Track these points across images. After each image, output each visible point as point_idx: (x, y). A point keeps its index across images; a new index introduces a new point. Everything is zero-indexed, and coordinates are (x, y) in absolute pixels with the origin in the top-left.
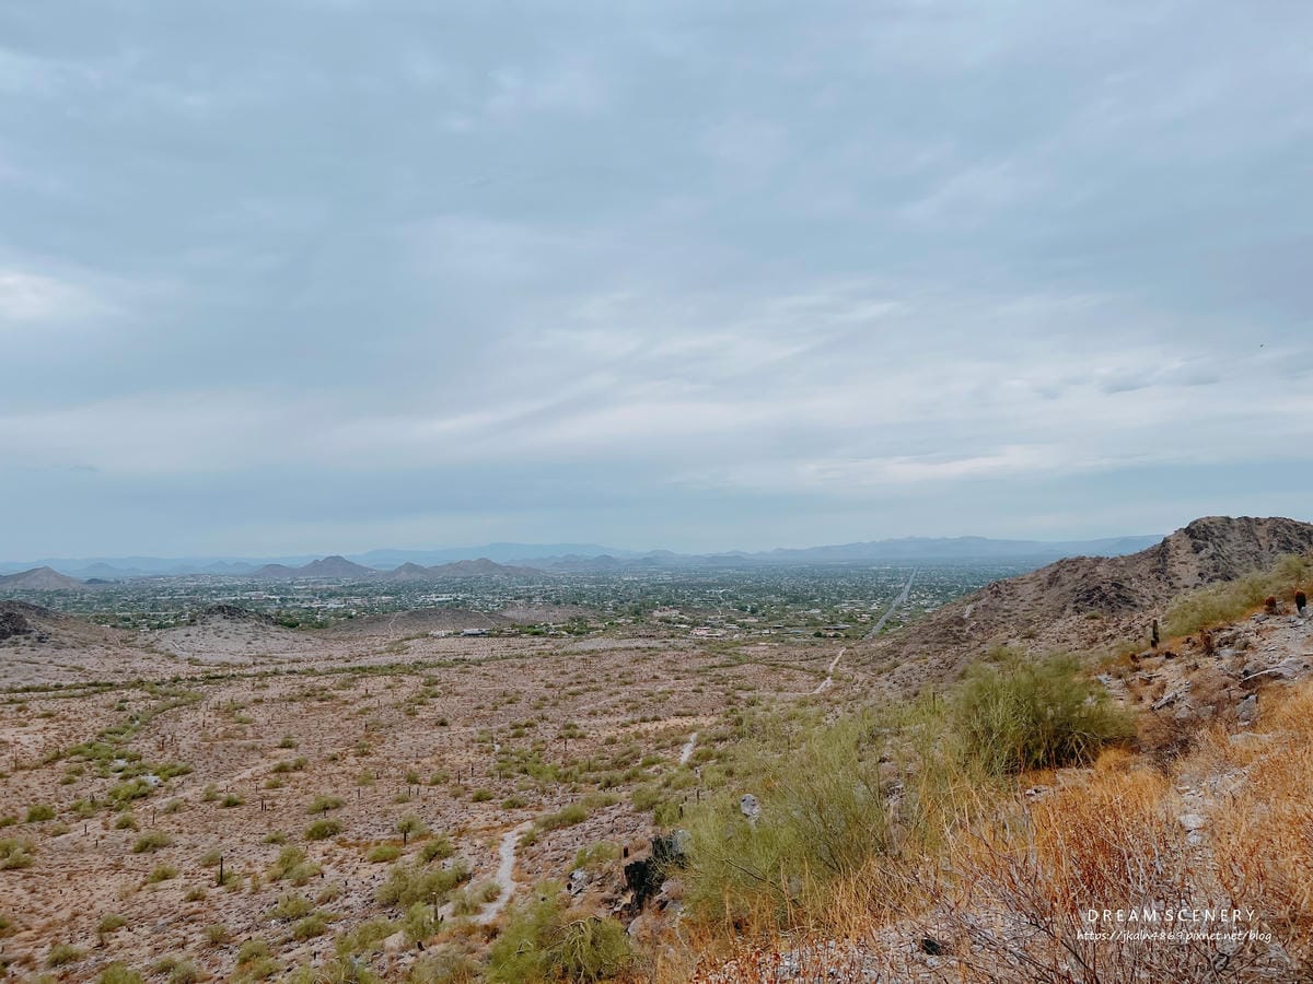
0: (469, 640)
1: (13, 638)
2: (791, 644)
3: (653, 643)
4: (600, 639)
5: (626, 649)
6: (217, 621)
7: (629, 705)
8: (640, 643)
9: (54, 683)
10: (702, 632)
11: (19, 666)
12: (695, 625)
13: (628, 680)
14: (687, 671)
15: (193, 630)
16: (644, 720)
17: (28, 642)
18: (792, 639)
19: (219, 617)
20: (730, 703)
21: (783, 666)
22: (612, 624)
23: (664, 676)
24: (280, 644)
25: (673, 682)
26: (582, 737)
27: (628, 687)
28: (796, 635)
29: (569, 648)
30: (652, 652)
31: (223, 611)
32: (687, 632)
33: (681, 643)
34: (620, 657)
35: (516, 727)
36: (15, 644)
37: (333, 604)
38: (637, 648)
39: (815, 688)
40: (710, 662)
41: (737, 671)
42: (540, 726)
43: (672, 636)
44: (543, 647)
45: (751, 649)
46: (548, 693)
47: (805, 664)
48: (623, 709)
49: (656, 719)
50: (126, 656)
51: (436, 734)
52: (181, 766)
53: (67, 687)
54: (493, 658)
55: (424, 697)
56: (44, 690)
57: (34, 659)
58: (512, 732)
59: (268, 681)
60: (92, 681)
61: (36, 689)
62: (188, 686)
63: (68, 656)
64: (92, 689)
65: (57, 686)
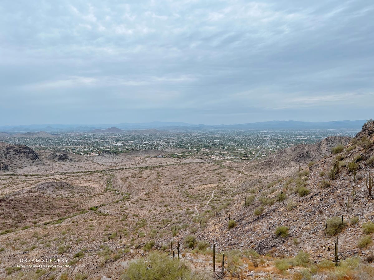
0: (159, 158)
2: (234, 162)
3: (202, 161)
4: (189, 159)
5: (196, 162)
6: (105, 155)
7: (200, 180)
8: (199, 161)
9: (81, 171)
10: (213, 157)
11: (70, 166)
12: (212, 155)
13: (198, 173)
14: (210, 171)
15: (100, 157)
16: (203, 185)
17: (69, 160)
18: (235, 160)
19: (105, 154)
20: (220, 180)
21: (232, 169)
22: (192, 154)
23: (206, 172)
24: (120, 160)
25: (208, 174)
26: (193, 189)
27: (199, 175)
28: (236, 159)
29: (183, 162)
30: (202, 164)
31: (106, 152)
32: (210, 157)
33: (209, 161)
34: (196, 166)
35: (180, 186)
36: (66, 161)
37: (120, 144)
38: (199, 162)
39: (237, 176)
40: (216, 167)
41: (221, 170)
42: (185, 185)
43: (207, 159)
44: (177, 162)
45: (225, 163)
46: (183, 177)
47: (236, 169)
48: (199, 182)
49: (206, 184)
50: (89, 164)
51: (167, 187)
52: (129, 193)
53: (84, 172)
54: (167, 165)
55: (159, 177)
56: (81, 173)
57: (72, 165)
58: (180, 187)
59: (124, 171)
60: (88, 171)
61: (79, 173)
62: (108, 172)
63: (78, 164)
64: (90, 173)
65: (82, 172)
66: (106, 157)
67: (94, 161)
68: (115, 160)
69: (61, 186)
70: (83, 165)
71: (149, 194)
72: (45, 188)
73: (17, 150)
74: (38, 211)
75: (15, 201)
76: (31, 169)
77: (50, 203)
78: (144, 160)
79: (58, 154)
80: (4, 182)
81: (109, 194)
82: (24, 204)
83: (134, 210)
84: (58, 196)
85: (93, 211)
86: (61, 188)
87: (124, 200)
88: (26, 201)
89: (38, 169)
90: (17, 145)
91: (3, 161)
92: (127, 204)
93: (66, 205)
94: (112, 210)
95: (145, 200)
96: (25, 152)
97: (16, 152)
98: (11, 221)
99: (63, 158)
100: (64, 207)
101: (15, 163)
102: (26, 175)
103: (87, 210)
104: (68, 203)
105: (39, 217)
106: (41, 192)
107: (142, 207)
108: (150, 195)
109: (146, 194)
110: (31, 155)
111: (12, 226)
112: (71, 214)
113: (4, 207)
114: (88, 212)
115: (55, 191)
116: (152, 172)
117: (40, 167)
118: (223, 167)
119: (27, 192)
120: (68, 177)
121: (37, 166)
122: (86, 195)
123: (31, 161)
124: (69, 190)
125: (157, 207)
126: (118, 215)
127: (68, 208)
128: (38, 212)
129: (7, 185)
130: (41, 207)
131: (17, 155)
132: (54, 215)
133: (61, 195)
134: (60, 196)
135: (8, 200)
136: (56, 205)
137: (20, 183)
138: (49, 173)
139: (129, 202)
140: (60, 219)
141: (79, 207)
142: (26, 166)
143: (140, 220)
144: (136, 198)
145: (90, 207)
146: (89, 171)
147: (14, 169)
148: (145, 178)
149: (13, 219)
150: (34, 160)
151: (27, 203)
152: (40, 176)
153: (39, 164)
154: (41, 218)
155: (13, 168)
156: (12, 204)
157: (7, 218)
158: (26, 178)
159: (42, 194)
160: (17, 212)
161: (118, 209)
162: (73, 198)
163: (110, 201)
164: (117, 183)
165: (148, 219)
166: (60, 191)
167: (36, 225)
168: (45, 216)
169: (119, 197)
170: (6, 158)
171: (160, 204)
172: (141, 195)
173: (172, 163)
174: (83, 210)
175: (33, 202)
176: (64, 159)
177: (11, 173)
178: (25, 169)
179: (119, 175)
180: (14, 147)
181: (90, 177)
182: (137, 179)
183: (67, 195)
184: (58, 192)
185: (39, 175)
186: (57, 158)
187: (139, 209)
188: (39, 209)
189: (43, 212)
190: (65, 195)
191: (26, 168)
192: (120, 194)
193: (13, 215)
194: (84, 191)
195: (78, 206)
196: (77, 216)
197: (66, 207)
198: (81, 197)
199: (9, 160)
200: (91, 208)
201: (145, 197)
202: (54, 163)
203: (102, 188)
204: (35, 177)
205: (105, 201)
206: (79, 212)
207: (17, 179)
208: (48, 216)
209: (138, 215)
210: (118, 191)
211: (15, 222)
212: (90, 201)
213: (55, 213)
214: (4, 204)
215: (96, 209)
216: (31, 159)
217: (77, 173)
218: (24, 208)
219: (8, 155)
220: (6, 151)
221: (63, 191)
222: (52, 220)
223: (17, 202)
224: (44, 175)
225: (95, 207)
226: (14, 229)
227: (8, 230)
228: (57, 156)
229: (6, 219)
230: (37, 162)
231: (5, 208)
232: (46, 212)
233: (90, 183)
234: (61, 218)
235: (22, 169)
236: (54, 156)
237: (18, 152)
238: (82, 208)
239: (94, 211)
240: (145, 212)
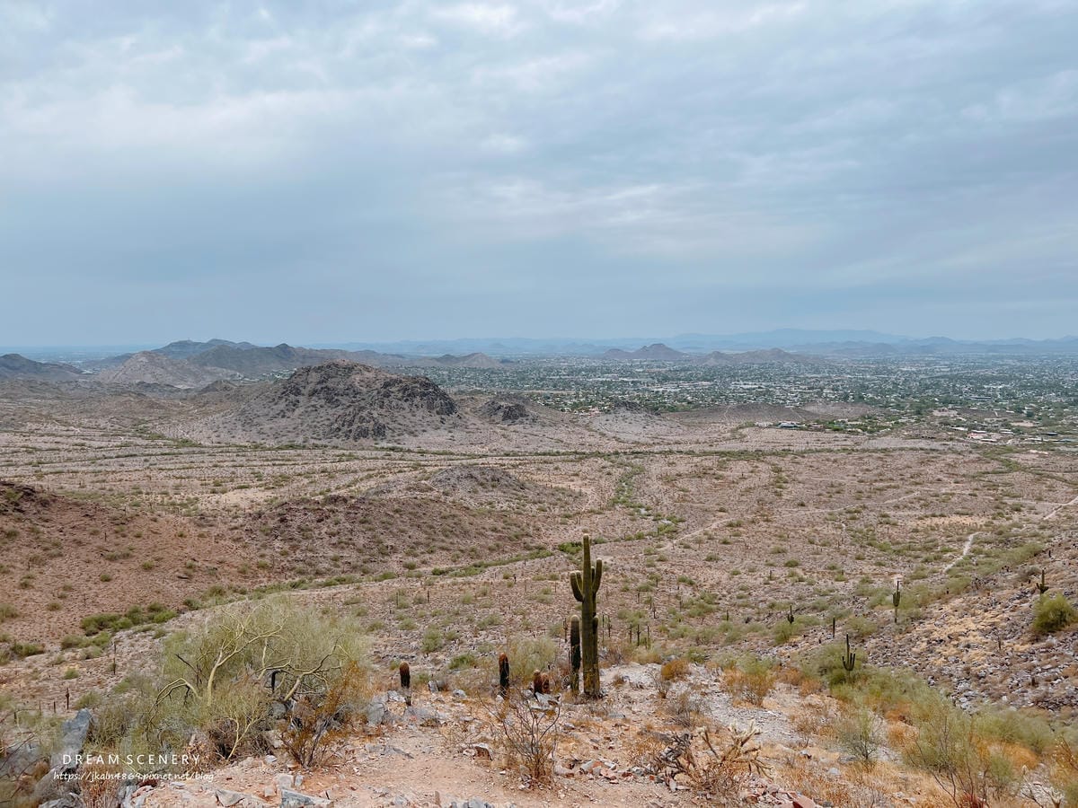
0: (784, 431)
1: (520, 419)
2: (1060, 453)
3: (935, 445)
4: (889, 438)
5: (911, 449)
6: (623, 412)
7: (922, 502)
8: (922, 444)
9: (555, 450)
10: (978, 437)
11: (531, 437)
12: (972, 428)
13: (918, 480)
14: (964, 476)
15: (610, 417)
16: (934, 516)
17: (528, 422)
18: (1062, 448)
19: (623, 408)
20: (998, 508)
21: (1048, 476)
22: (897, 423)
23: (946, 479)
24: (663, 429)
25: (954, 485)
26: (895, 524)
27: (919, 487)
28: (1066, 444)
29: (865, 445)
30: (935, 454)
31: (625, 405)
32: (964, 436)
33: (959, 447)
34: (909, 458)
35: (849, 512)
36: (522, 423)
37: (670, 388)
38: (922, 449)
39: (1071, 500)
40: (984, 467)
41: (1007, 478)
42: (864, 513)
43: (951, 439)
44: (844, 443)
45: (1022, 456)
46: (861, 487)
47: (1068, 476)
48: (917, 506)
49: (942, 516)
50: (579, 433)
51: (802, 511)
52: (678, 517)
53: (563, 454)
54: (811, 451)
55: (779, 482)
56: (554, 455)
57: (535, 433)
58: (848, 516)
59: (671, 458)
60: (573, 450)
61: (549, 454)
62: (628, 459)
63: (550, 432)
64: (578, 456)
65: (558, 452)
66: (625, 419)
67: (592, 426)
68: (650, 428)
69: (493, 480)
70: (563, 436)
71: (739, 525)
72: (453, 481)
73: (406, 389)
74: (423, 537)
75: (370, 504)
76: (436, 438)
77: (456, 520)
78: (736, 434)
79: (502, 403)
80: (371, 464)
81: (618, 514)
82: (392, 514)
83: (685, 564)
84: (482, 504)
85: (566, 555)
86: (493, 486)
87: (660, 534)
88: (396, 507)
89: (452, 439)
90: (408, 378)
91: (375, 415)
92: (668, 546)
93: (495, 530)
94: (619, 557)
95: (725, 543)
96: (425, 395)
97: (404, 393)
98: (355, 554)
99: (513, 414)
100: (489, 533)
101: (400, 420)
102: (422, 453)
103: (550, 549)
104: (503, 525)
105: (422, 553)
106: (442, 491)
107: (710, 559)
108: (741, 529)
109: (731, 525)
110: (438, 402)
111: (355, 568)
112: (506, 557)
113: (341, 517)
114: (552, 554)
115: (476, 492)
116: (757, 467)
117: (458, 434)
118: (1011, 467)
119: (409, 489)
120: (520, 464)
121: (450, 432)
122: (557, 511)
123: (438, 418)
124: (513, 494)
125: (761, 564)
126: (635, 574)
127: (500, 538)
128: (423, 540)
129: (376, 471)
130: (431, 527)
131: (406, 400)
132: (462, 551)
133: (490, 503)
134: (488, 507)
135: (353, 501)
136: (468, 527)
137: (406, 469)
138: (477, 450)
139: (675, 542)
140: (475, 566)
141: (528, 540)
142: (424, 431)
143: (698, 594)
144: (698, 533)
145: (559, 541)
146: (576, 453)
147: (399, 435)
148: (733, 482)
149: (359, 551)
150: (443, 416)
151: (397, 511)
152: (453, 457)
153: (455, 426)
154: (427, 556)
155: (395, 434)
156: (361, 512)
157: (345, 546)
158: (421, 458)
159: (443, 497)
160: (369, 534)
161: (636, 558)
162: (520, 514)
163: (619, 533)
164: (646, 489)
165: (724, 596)
166: (489, 494)
167: (413, 572)
168: (438, 551)
169: (648, 525)
170: (381, 407)
171: (769, 558)
172: (714, 526)
173: (827, 446)
174: (540, 548)
175: (414, 512)
176: (516, 417)
177: (390, 445)
178: (423, 437)
179: (657, 467)
180: (401, 382)
181: (578, 467)
182: (706, 483)
183: (505, 506)
184: (484, 496)
185: (452, 454)
186: (501, 414)
187: (701, 563)
188: (426, 532)
189: (433, 540)
190: (500, 505)
191: (426, 435)
192: (652, 518)
193: (361, 541)
194: (553, 500)
195: (527, 535)
196: (521, 563)
197: (494, 534)
198: (542, 514)
199: (387, 414)
200: (563, 546)
201: (727, 533)
202: (491, 426)
203: (603, 498)
204: (443, 457)
205: (604, 532)
206: (528, 552)
207: (400, 460)
208: (444, 553)
209: (696, 582)
210: (647, 510)
211: (362, 558)
212: (562, 527)
213: (463, 548)
214: (342, 509)
215: (574, 549)
216: (438, 413)
217: (544, 454)
218: (389, 526)
219: (386, 401)
220: (383, 391)
221: (496, 494)
222: (453, 566)
223: (373, 508)
224: (465, 455)
225: (573, 545)
226: (358, 575)
227: (343, 576)
228: (499, 408)
229: (343, 548)
230: (451, 422)
231: (343, 520)
232: (443, 541)
233: (573, 481)
234: (477, 561)
235: (416, 436)
236: (493, 409)
237: (408, 394)
238: (539, 542)
239: (569, 555)
240: (717, 574)
